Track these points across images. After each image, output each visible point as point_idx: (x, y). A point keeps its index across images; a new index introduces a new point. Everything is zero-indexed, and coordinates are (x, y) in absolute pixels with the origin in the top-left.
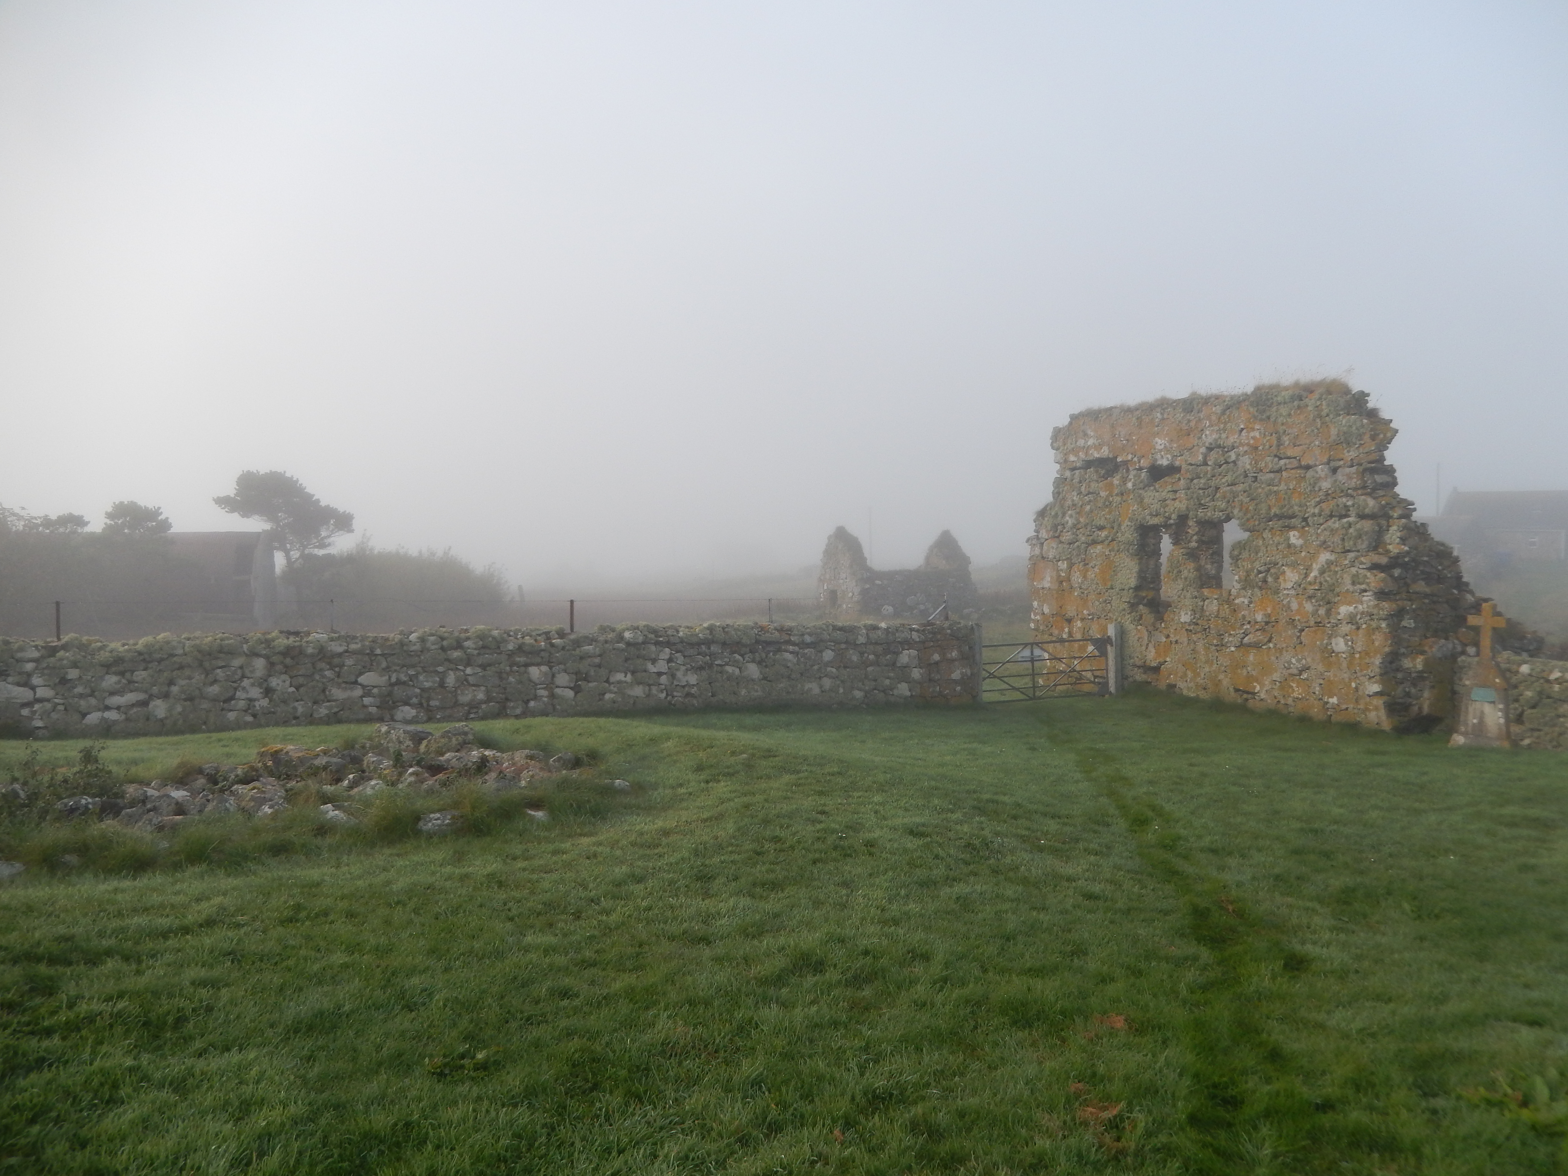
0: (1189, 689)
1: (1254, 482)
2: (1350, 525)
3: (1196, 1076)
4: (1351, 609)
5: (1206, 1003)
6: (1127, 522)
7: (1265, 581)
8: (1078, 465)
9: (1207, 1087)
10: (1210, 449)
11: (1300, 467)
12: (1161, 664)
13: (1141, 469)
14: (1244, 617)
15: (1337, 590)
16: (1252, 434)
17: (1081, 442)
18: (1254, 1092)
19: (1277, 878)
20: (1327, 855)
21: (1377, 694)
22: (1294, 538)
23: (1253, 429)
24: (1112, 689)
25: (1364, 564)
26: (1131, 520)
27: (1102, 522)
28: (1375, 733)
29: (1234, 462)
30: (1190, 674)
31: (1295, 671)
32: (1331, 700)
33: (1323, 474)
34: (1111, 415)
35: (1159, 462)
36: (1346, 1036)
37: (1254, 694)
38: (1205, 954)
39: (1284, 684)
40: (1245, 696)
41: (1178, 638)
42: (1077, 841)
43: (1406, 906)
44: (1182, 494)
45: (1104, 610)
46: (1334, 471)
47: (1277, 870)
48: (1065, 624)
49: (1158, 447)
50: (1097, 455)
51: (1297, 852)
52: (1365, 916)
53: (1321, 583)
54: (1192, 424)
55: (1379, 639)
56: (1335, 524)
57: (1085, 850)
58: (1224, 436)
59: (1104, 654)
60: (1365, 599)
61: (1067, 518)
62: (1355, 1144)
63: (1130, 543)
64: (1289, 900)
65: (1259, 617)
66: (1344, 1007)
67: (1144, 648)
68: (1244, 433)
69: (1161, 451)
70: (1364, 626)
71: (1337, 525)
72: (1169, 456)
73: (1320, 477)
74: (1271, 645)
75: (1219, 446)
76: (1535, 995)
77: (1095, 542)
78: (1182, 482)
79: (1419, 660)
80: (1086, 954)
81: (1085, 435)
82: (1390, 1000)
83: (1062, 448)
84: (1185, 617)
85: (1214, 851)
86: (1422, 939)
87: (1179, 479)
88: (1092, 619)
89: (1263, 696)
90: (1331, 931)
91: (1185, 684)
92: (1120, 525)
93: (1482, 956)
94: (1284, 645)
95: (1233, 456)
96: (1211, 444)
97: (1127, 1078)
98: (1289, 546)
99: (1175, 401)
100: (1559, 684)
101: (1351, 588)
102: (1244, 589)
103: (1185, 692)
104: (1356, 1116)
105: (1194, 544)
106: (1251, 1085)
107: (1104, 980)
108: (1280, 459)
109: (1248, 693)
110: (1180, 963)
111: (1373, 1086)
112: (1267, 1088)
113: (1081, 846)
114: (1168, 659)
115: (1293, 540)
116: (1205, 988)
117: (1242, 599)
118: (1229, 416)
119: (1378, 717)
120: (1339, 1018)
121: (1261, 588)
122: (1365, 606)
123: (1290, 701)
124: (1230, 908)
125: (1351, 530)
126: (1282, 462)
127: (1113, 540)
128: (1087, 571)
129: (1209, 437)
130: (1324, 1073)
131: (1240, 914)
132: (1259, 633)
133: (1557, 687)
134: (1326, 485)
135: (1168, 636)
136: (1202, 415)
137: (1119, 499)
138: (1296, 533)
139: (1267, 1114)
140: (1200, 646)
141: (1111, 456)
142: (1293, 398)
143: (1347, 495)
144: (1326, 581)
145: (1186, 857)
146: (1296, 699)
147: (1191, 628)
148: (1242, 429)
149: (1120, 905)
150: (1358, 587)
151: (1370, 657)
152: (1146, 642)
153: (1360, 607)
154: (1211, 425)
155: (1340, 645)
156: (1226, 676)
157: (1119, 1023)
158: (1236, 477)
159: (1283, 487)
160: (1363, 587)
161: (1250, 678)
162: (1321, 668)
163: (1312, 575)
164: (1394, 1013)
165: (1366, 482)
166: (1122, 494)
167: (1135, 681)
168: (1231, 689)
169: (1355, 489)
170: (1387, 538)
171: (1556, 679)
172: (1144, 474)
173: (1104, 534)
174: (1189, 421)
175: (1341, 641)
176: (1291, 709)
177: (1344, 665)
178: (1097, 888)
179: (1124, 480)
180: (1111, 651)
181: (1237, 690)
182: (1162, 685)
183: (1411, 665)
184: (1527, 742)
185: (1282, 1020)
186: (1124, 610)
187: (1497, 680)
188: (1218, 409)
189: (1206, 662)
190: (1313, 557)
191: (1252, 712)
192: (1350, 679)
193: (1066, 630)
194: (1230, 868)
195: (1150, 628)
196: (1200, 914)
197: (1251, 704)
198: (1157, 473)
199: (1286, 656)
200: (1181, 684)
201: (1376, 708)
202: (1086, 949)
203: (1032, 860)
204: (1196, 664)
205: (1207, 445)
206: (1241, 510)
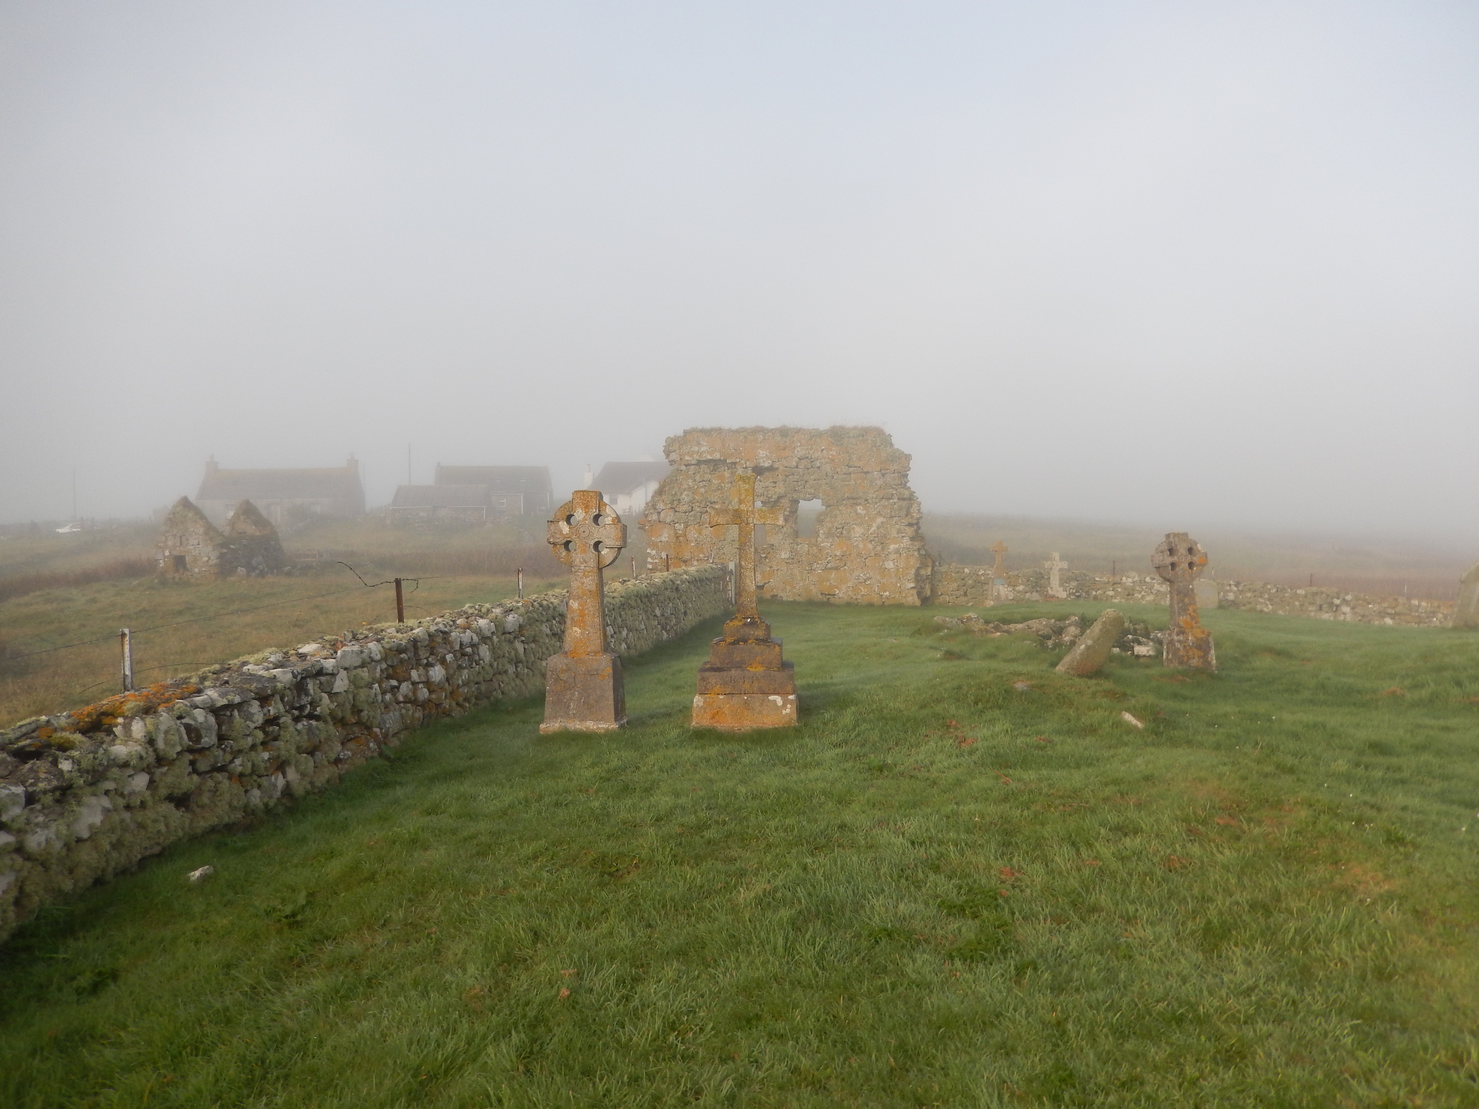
0: (787, 596)
1: (832, 479)
2: (894, 503)
4: (896, 546)
7: (841, 533)
10: (800, 459)
11: (863, 472)
12: (765, 583)
13: (746, 468)
14: (827, 553)
15: (888, 537)
16: (831, 453)
21: (912, 588)
22: (860, 509)
23: (831, 450)
25: (903, 522)
27: (715, 499)
28: (914, 607)
29: (819, 468)
30: (788, 588)
31: (863, 581)
32: (885, 594)
33: (877, 477)
34: (720, 433)
35: (761, 464)
37: (834, 595)
39: (855, 588)
40: (829, 597)
41: (779, 567)
44: (781, 484)
46: (883, 475)
49: (761, 455)
50: (709, 457)
53: (878, 533)
54: (787, 444)
55: (912, 561)
56: (884, 502)
58: (811, 452)
60: (904, 541)
61: (683, 496)
65: (838, 553)
68: (825, 452)
69: (761, 458)
70: (904, 554)
71: (886, 503)
72: (769, 461)
73: (876, 479)
74: (846, 567)
75: (807, 458)
78: (780, 476)
84: (784, 555)
87: (778, 475)
88: (707, 560)
89: (841, 595)
91: (785, 594)
92: (730, 501)
94: (855, 567)
95: (818, 464)
96: (801, 456)
98: (857, 514)
99: (771, 429)
101: (896, 535)
102: (828, 537)
103: (785, 599)
105: (787, 513)
108: (850, 467)
109: (830, 595)
114: (772, 580)
115: (859, 511)
117: (826, 544)
118: (815, 441)
119: (913, 600)
121: (838, 537)
122: (904, 544)
123: (859, 597)
125: (895, 506)
126: (851, 469)
128: (702, 529)
129: (800, 452)
132: (838, 561)
134: (879, 482)
135: (771, 567)
136: (794, 439)
137: (730, 485)
138: (861, 507)
140: (796, 571)
141: (722, 458)
142: (856, 435)
143: (891, 488)
144: (881, 532)
146: (863, 595)
147: (790, 561)
148: (824, 450)
150: (901, 535)
151: (908, 570)
153: (902, 545)
154: (801, 445)
155: (890, 565)
156: (815, 587)
158: (820, 476)
159: (852, 482)
160: (904, 535)
161: (832, 587)
162: (878, 577)
163: (872, 529)
166: (732, 483)
168: (819, 594)
170: (912, 510)
172: (749, 471)
173: (717, 506)
174: (784, 442)
175: (891, 563)
176: (860, 601)
177: (893, 575)
179: (733, 474)
180: (733, 578)
181: (822, 594)
182: (768, 596)
183: (924, 573)
186: (735, 553)
188: (806, 437)
189: (802, 580)
190: (872, 520)
191: (833, 605)
192: (896, 582)
197: (832, 600)
198: (759, 471)
199: (856, 573)
200: (781, 594)
201: (912, 595)
204: (793, 581)
205: (799, 456)
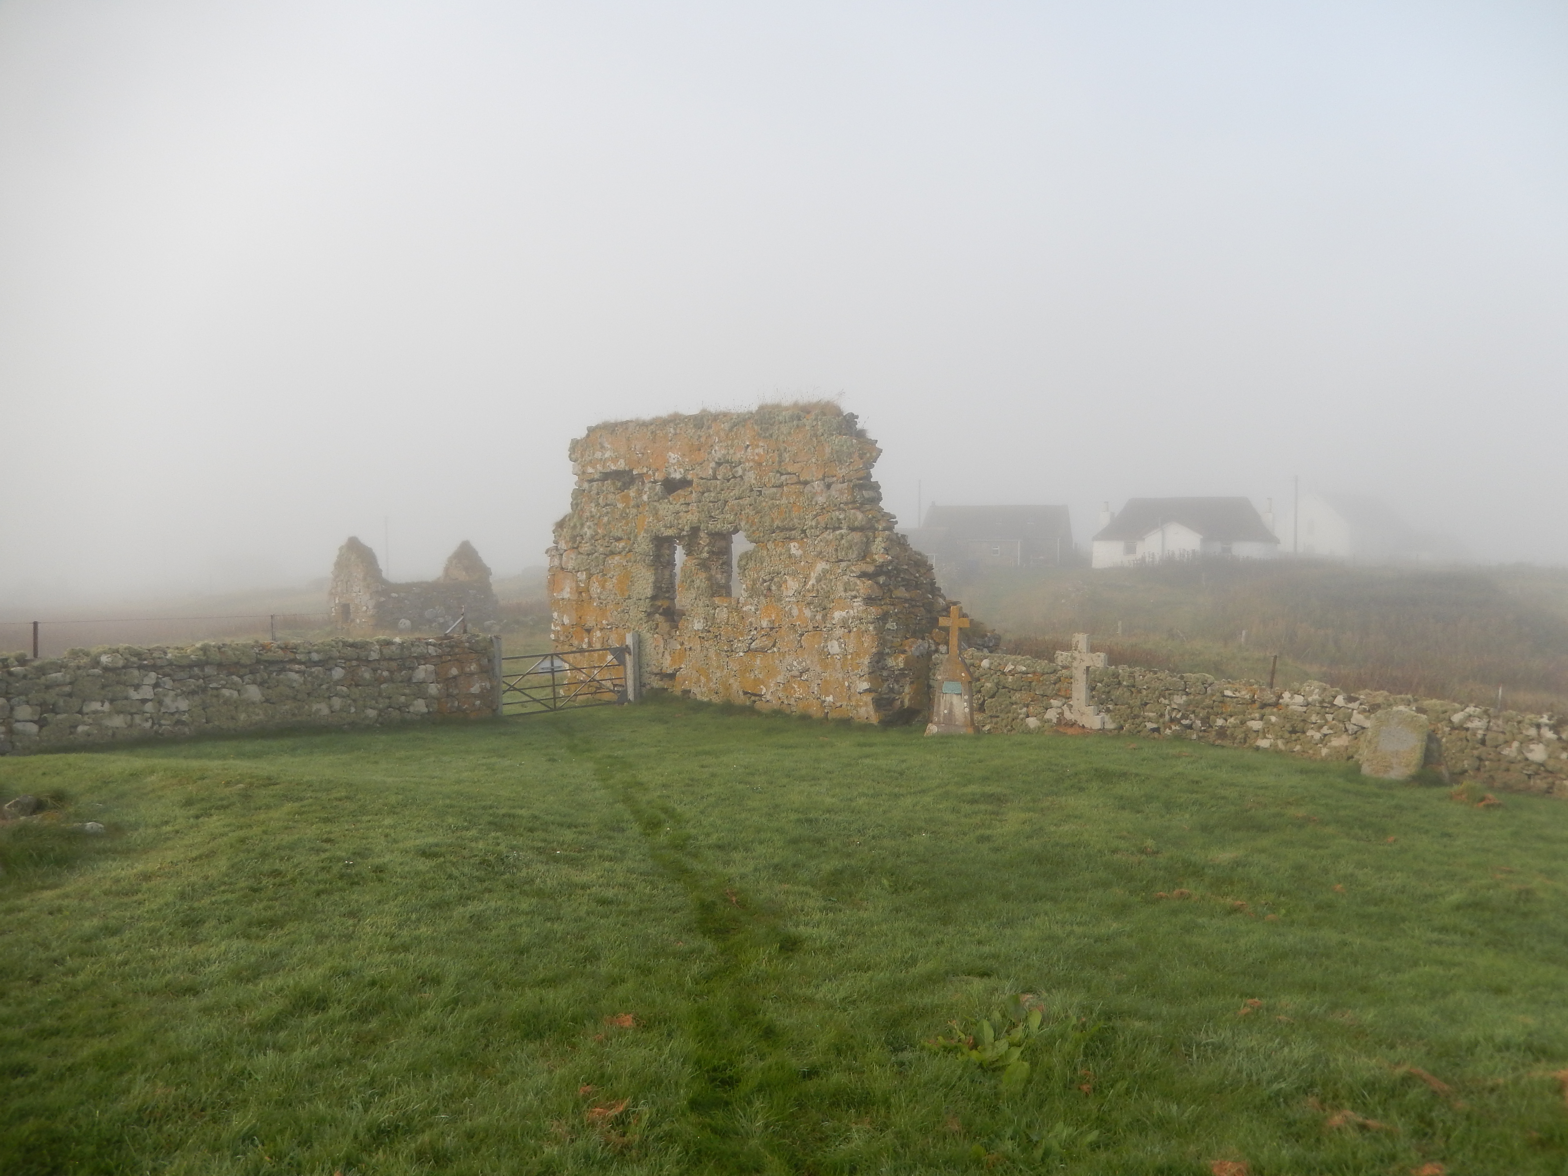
0: (702, 694)
1: (759, 496)
2: (842, 536)
3: (698, 1062)
4: (844, 614)
5: (709, 992)
6: (642, 534)
7: (769, 589)
8: (596, 477)
9: (708, 1072)
10: (719, 464)
11: (799, 482)
12: (677, 671)
13: (655, 482)
14: (751, 624)
15: (832, 597)
16: (757, 451)
17: (598, 455)
18: (749, 1070)
19: (776, 867)
20: (820, 842)
21: (866, 691)
22: (794, 548)
23: (757, 446)
24: (631, 697)
25: (854, 572)
26: (646, 531)
27: (619, 534)
28: (865, 727)
29: (741, 477)
30: (703, 679)
31: (797, 673)
32: (828, 699)
33: (819, 490)
34: (627, 429)
35: (673, 476)
36: (830, 1006)
37: (761, 696)
38: (710, 946)
39: (787, 686)
40: (753, 698)
41: (691, 645)
42: (592, 848)
43: (885, 882)
44: (693, 507)
45: (622, 619)
46: (829, 486)
47: (776, 860)
48: (585, 635)
49: (672, 461)
50: (613, 468)
51: (794, 841)
52: (851, 895)
53: (818, 591)
54: (703, 440)
55: (868, 642)
56: (829, 536)
57: (600, 857)
58: (731, 451)
59: (622, 663)
60: (855, 604)
61: (586, 529)
62: (835, 1104)
63: (648, 555)
64: (787, 887)
66: (830, 980)
67: (660, 655)
68: (749, 450)
69: (674, 465)
70: (855, 629)
71: (831, 537)
72: (682, 470)
73: (815, 494)
74: (775, 649)
75: (727, 462)
76: (986, 949)
77: (612, 553)
78: (694, 495)
79: (900, 659)
80: (598, 959)
81: (602, 447)
82: (869, 968)
83: (580, 460)
84: (698, 625)
85: (720, 847)
86: (897, 910)
87: (691, 492)
88: (611, 628)
89: (768, 697)
90: (821, 911)
91: (699, 689)
92: (636, 536)
93: (946, 920)
94: (787, 649)
95: (740, 471)
96: (720, 459)
97: (633, 1075)
98: (790, 556)
99: (686, 417)
100: (1013, 675)
101: (843, 594)
102: (751, 597)
103: (699, 697)
104: (837, 1078)
105: (705, 555)
106: (746, 1063)
107: (615, 981)
108: (782, 474)
109: (755, 695)
110: (685, 957)
111: (852, 1049)
112: (761, 1064)
113: (596, 853)
114: (683, 666)
115: (793, 551)
116: (708, 978)
117: (749, 607)
118: (736, 434)
119: (868, 712)
120: (825, 991)
121: (766, 596)
122: (855, 611)
123: (792, 702)
124: (734, 899)
125: (843, 542)
126: (783, 478)
127: (630, 551)
128: (605, 581)
129: (719, 452)
130: (810, 1043)
131: (742, 905)
132: (764, 639)
133: (1010, 678)
134: (821, 499)
135: (682, 644)
136: (711, 431)
137: (634, 511)
138: (796, 544)
139: (760, 1088)
140: (712, 653)
141: (627, 469)
142: (792, 418)
143: (839, 509)
144: (822, 589)
145: (695, 856)
146: (797, 700)
147: (704, 635)
148: (748, 446)
149: (632, 907)
150: (850, 593)
151: (860, 658)
152: (662, 650)
153: (851, 612)
154: (720, 441)
155: (834, 647)
156: (736, 680)
157: (628, 1021)
158: (743, 491)
159: (784, 501)
160: (854, 593)
161: (757, 681)
162: (818, 669)
163: (810, 583)
164: (871, 980)
165: (855, 497)
166: (638, 507)
167: (652, 688)
168: (741, 693)
169: (846, 504)
170: (873, 548)
171: (1010, 671)
172: (658, 487)
173: (621, 545)
174: (700, 437)
175: (835, 643)
176: (794, 709)
177: (839, 666)
178: (610, 893)
179: (640, 493)
180: (629, 660)
181: (745, 693)
182: (677, 691)
183: (894, 664)
184: (987, 727)
185: (777, 999)
186: (641, 619)
187: (963, 675)
188: (726, 426)
189: (717, 668)
190: (811, 566)
191: (759, 713)
192: (843, 678)
193: (586, 640)
194: (734, 862)
195: (666, 637)
196: (706, 908)
197: (758, 705)
198: (671, 486)
199: (789, 659)
200: (695, 690)
201: (866, 704)
202: (599, 954)
203: (548, 871)
204: (708, 669)
205: (716, 459)
206: (748, 522)
